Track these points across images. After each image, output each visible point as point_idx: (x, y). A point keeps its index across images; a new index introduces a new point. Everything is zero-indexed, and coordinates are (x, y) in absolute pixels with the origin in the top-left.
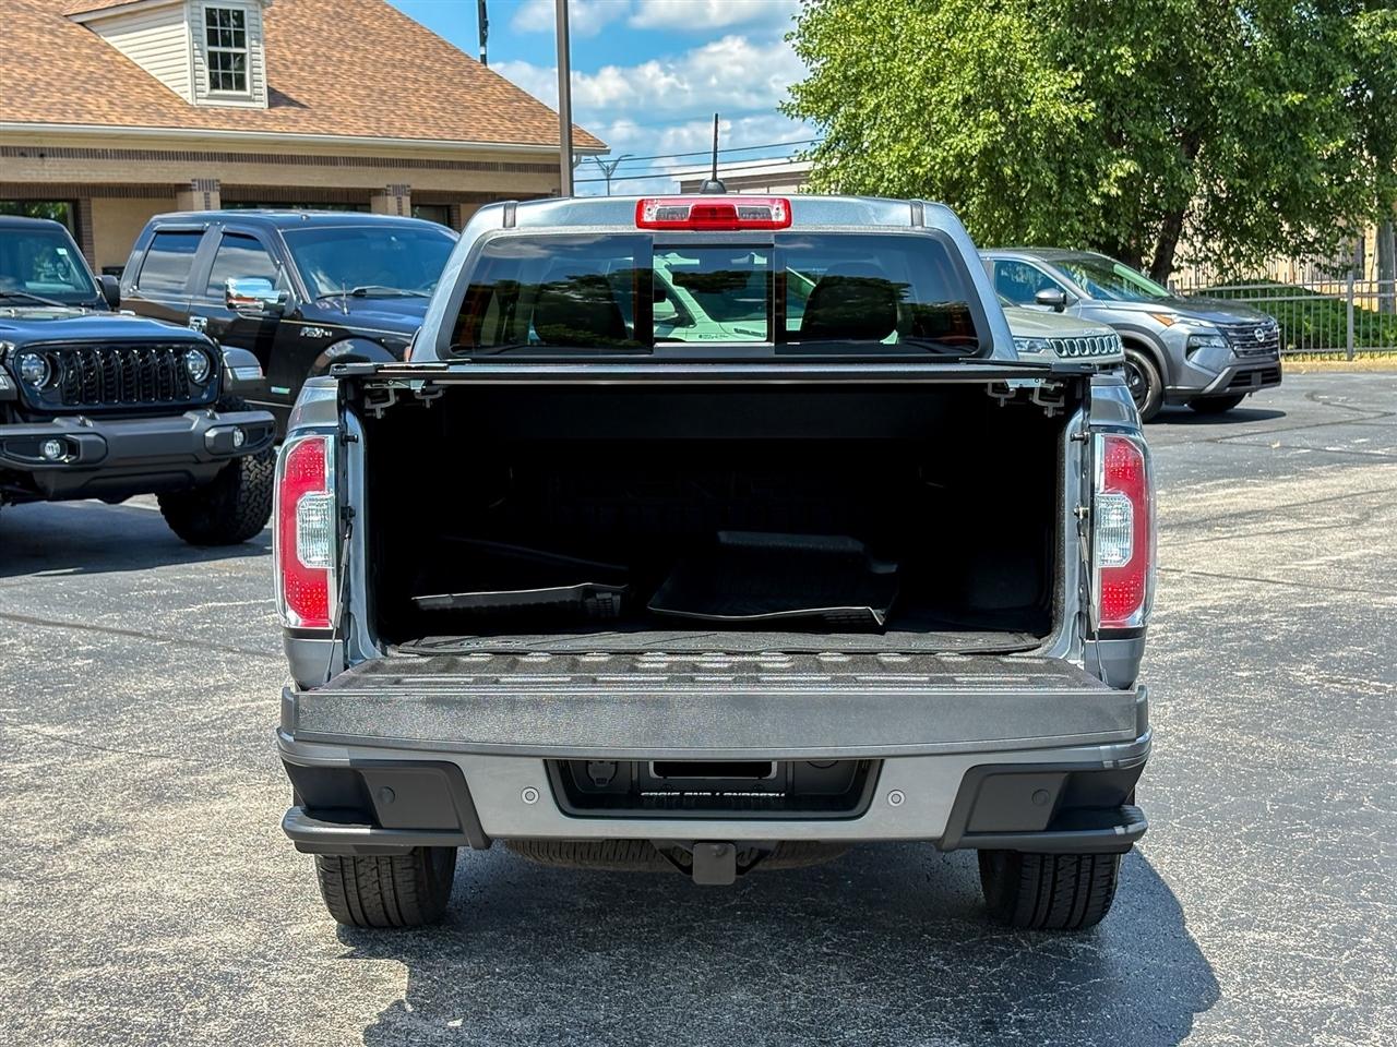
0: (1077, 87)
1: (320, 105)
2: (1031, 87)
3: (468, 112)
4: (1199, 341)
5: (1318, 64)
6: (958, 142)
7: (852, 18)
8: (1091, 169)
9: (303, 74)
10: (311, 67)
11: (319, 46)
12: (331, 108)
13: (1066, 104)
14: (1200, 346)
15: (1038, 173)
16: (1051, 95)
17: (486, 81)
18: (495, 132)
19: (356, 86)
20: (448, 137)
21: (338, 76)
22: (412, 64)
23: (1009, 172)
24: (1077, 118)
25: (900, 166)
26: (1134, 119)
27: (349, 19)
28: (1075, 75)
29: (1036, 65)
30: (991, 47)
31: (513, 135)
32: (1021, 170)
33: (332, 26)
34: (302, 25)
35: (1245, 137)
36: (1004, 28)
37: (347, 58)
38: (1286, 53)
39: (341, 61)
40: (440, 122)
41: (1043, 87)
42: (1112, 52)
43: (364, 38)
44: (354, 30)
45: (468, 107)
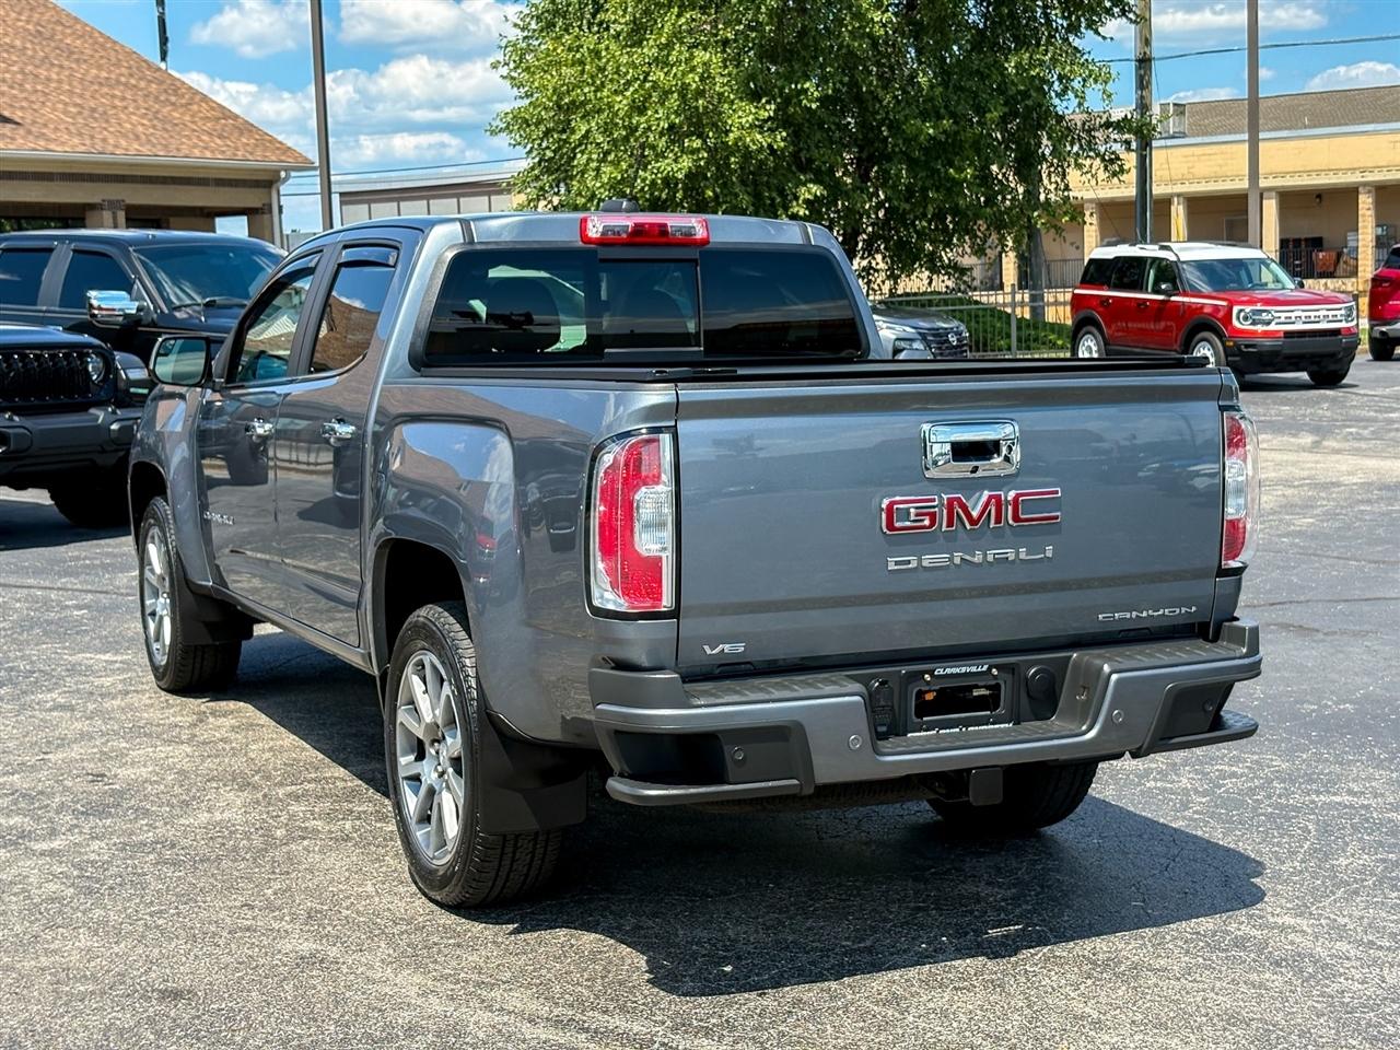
0: (770, 118)
1: (34, 122)
2: (729, 117)
3: (177, 129)
4: (903, 344)
5: (974, 99)
6: (666, 166)
7: (563, 51)
8: (782, 193)
9: (14, 92)
10: (21, 85)
11: (26, 64)
12: (45, 125)
13: (760, 133)
14: (904, 349)
15: (736, 195)
16: (747, 125)
17: (192, 99)
18: (206, 148)
19: (66, 104)
20: (161, 153)
21: (48, 94)
22: (118, 82)
23: (711, 194)
24: (770, 146)
25: (612, 187)
26: (817, 147)
27: (51, 38)
28: (768, 107)
29: (732, 97)
30: (693, 80)
31: (224, 152)
32: (722, 192)
33: (36, 44)
34: (7, 44)
35: (913, 164)
36: (705, 64)
37: (54, 76)
38: (947, 88)
39: (49, 79)
40: (152, 139)
41: (740, 117)
42: (799, 86)
43: (68, 57)
44: (58, 48)
45: (176, 125)
